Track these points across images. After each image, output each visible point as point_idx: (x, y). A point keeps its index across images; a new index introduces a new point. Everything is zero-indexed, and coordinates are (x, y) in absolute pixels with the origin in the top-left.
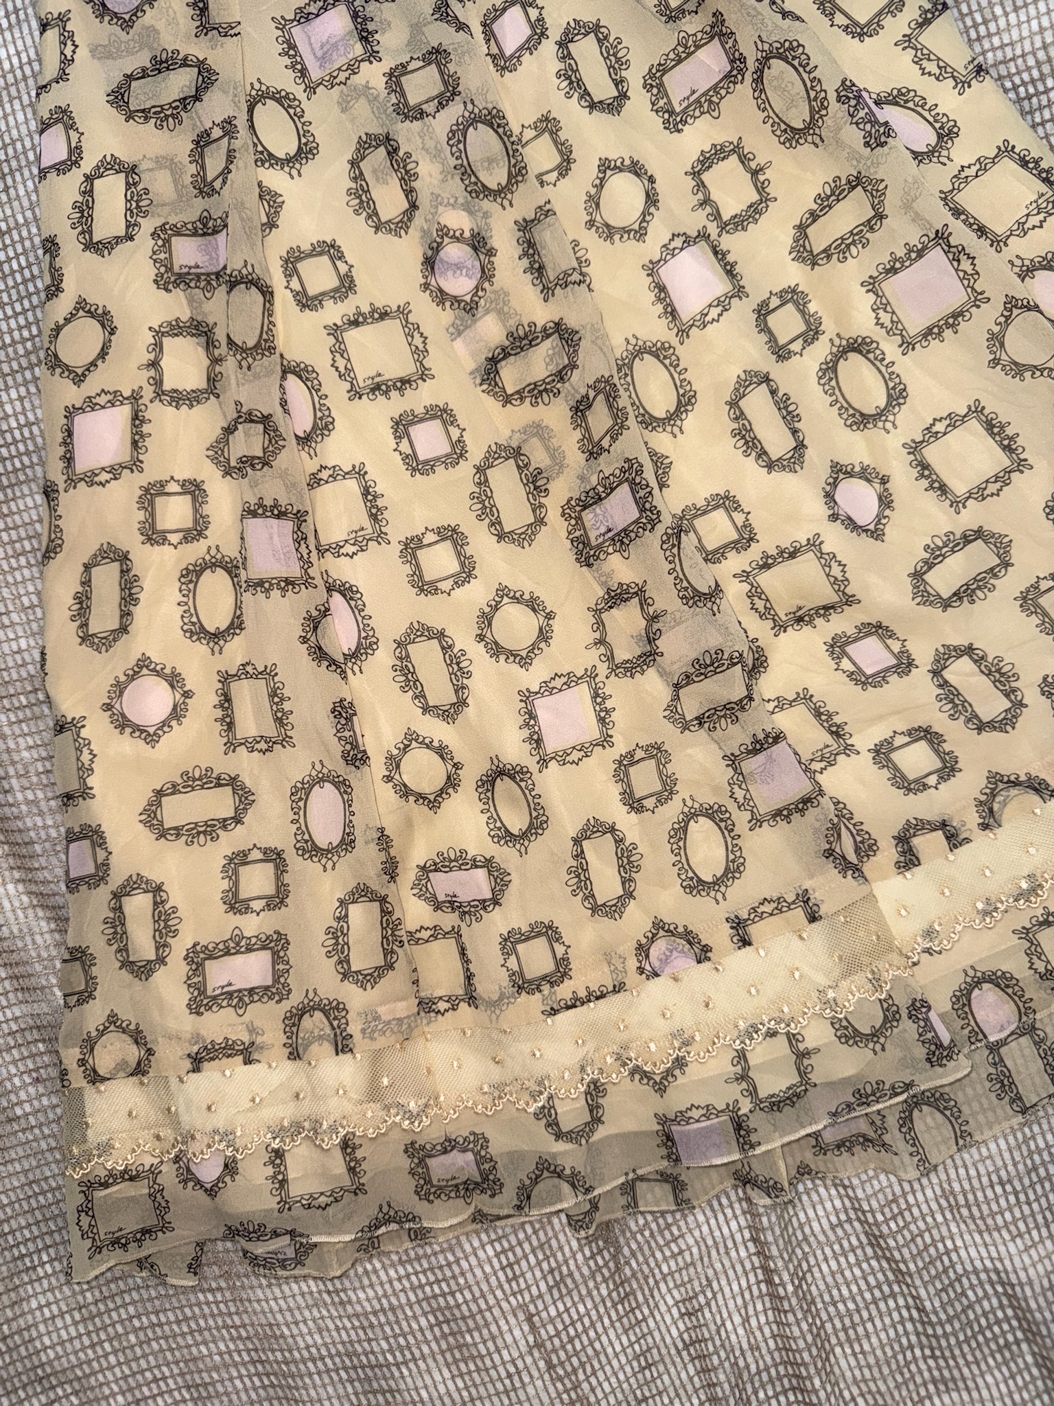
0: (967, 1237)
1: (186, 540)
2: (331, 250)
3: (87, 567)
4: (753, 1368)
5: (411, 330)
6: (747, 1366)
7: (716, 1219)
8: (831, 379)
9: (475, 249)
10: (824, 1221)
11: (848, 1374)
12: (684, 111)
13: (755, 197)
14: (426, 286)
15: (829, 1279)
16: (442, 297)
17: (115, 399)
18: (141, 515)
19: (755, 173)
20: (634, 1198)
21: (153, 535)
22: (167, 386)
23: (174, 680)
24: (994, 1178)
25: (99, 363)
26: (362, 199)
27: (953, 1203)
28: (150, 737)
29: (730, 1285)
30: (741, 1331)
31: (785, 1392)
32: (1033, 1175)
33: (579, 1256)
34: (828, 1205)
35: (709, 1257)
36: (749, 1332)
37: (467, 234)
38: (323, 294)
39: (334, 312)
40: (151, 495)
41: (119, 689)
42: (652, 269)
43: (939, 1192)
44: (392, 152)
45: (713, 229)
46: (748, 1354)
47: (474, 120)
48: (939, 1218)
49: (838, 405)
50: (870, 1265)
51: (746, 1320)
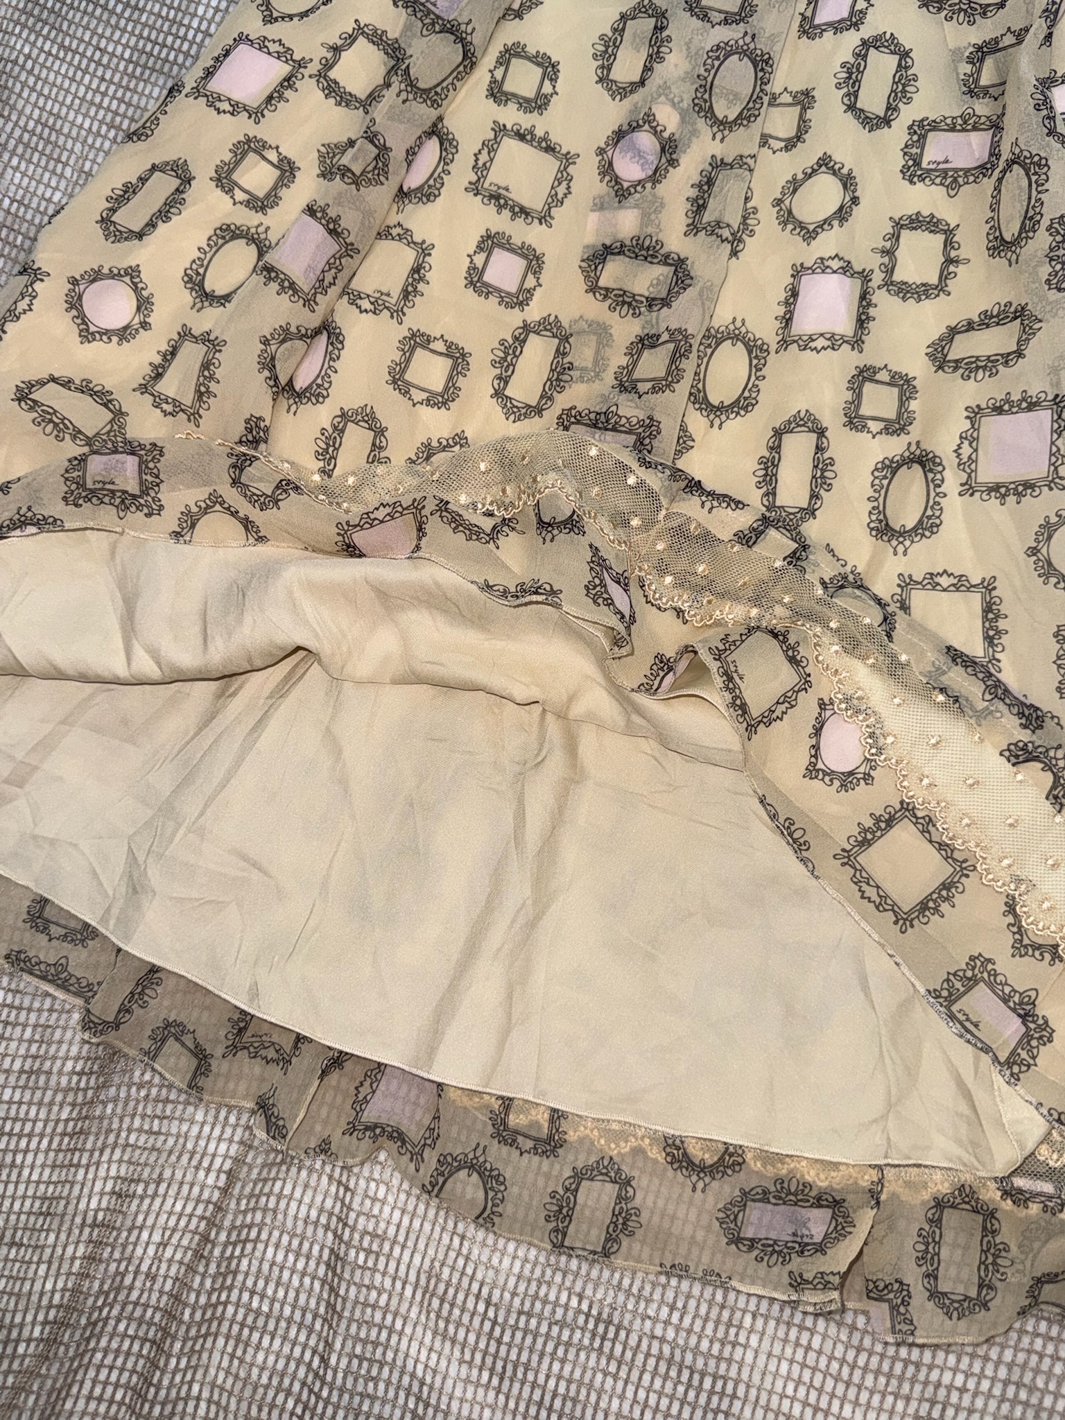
0: (419, 1329)
1: (247, 204)
2: (549, 68)
3: (154, 168)
4: (135, 1295)
5: (563, 177)
6: (131, 1288)
7: (212, 1129)
8: (885, 477)
9: (663, 150)
10: (304, 1209)
11: (212, 1371)
12: (929, 171)
13: (934, 280)
14: (601, 152)
15: (266, 1267)
16: (607, 170)
17: (285, 54)
18: (228, 157)
19: (949, 261)
20: (158, 1049)
21: (224, 179)
22: (333, 74)
23: (144, 304)
24: (485, 1291)
25: (296, 19)
26: (607, 51)
27: (431, 1287)
28: (87, 334)
29: (176, 1199)
30: (151, 1250)
31: (144, 1340)
32: (523, 1319)
33: (70, 1064)
34: (319, 1199)
35: (179, 1158)
36: (158, 1258)
37: (666, 135)
38: (515, 95)
39: (511, 115)
40: (249, 147)
41: (96, 276)
42: (799, 272)
43: (426, 1266)
44: (659, 29)
45: (877, 278)
46: (141, 1277)
47: (744, 52)
48: (408, 1291)
49: (875, 504)
50: (312, 1283)
51: (163, 1245)
